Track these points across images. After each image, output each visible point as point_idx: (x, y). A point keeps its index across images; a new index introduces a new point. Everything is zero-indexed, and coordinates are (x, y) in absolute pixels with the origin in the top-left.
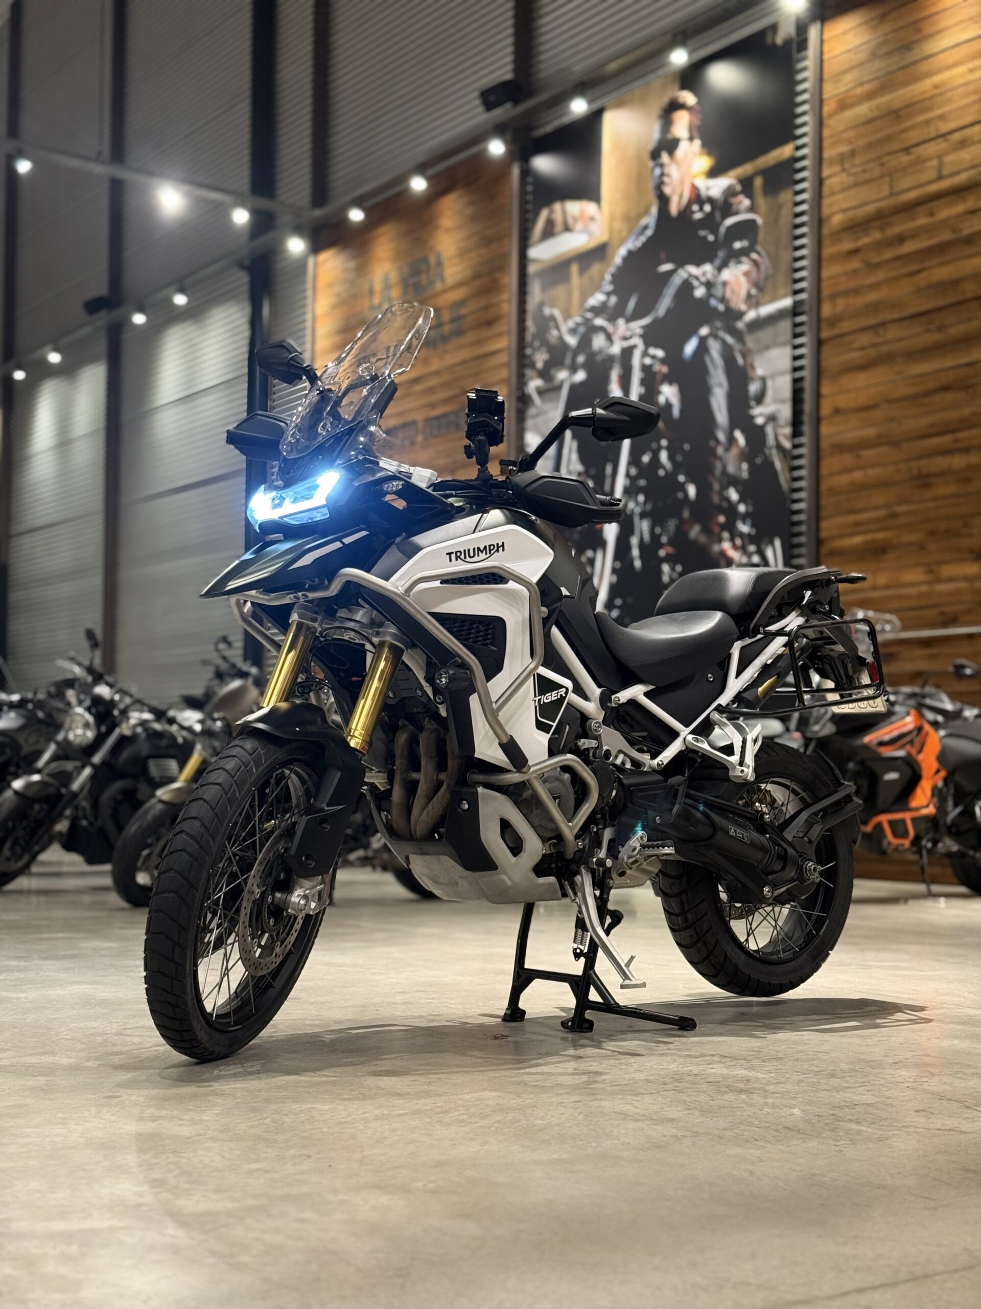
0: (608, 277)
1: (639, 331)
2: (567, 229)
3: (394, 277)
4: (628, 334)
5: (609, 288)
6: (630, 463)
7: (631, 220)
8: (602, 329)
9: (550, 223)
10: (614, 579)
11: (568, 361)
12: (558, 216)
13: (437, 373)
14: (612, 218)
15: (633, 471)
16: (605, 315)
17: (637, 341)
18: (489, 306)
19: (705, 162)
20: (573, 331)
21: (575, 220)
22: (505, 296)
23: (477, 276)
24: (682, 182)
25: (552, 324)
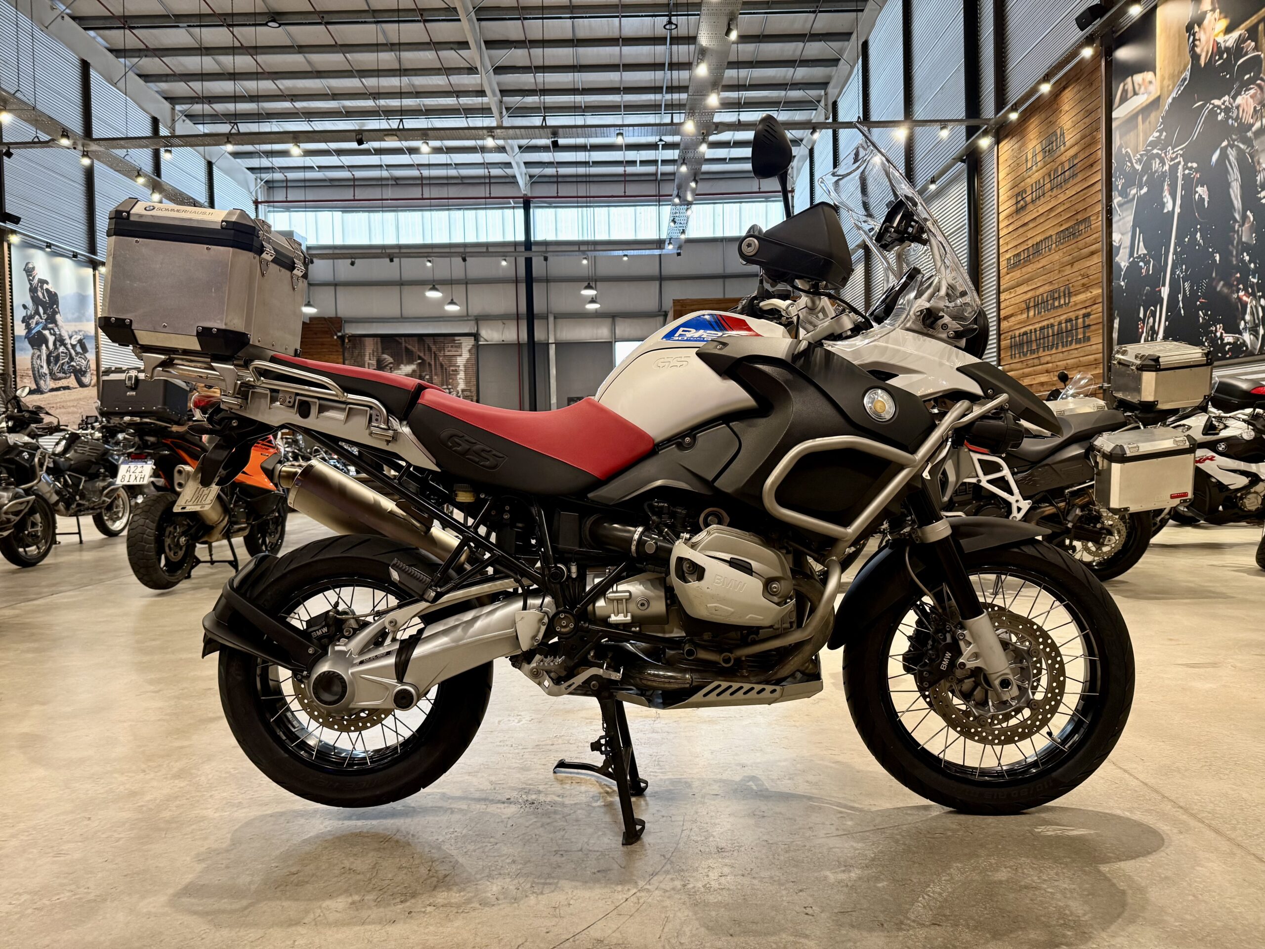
0: (1160, 120)
1: (1180, 153)
2: (1135, 94)
4: (1174, 155)
5: (1160, 127)
8: (1158, 156)
9: (1125, 91)
10: (1168, 323)
11: (1137, 181)
12: (1129, 87)
14: (1163, 79)
15: (1179, 249)
16: (1158, 147)
17: (1180, 159)
18: (1090, 155)
19: (1223, 23)
20: (1139, 161)
21: (1139, 85)
22: (1099, 146)
23: (1082, 138)
24: (1208, 42)
25: (1127, 159)
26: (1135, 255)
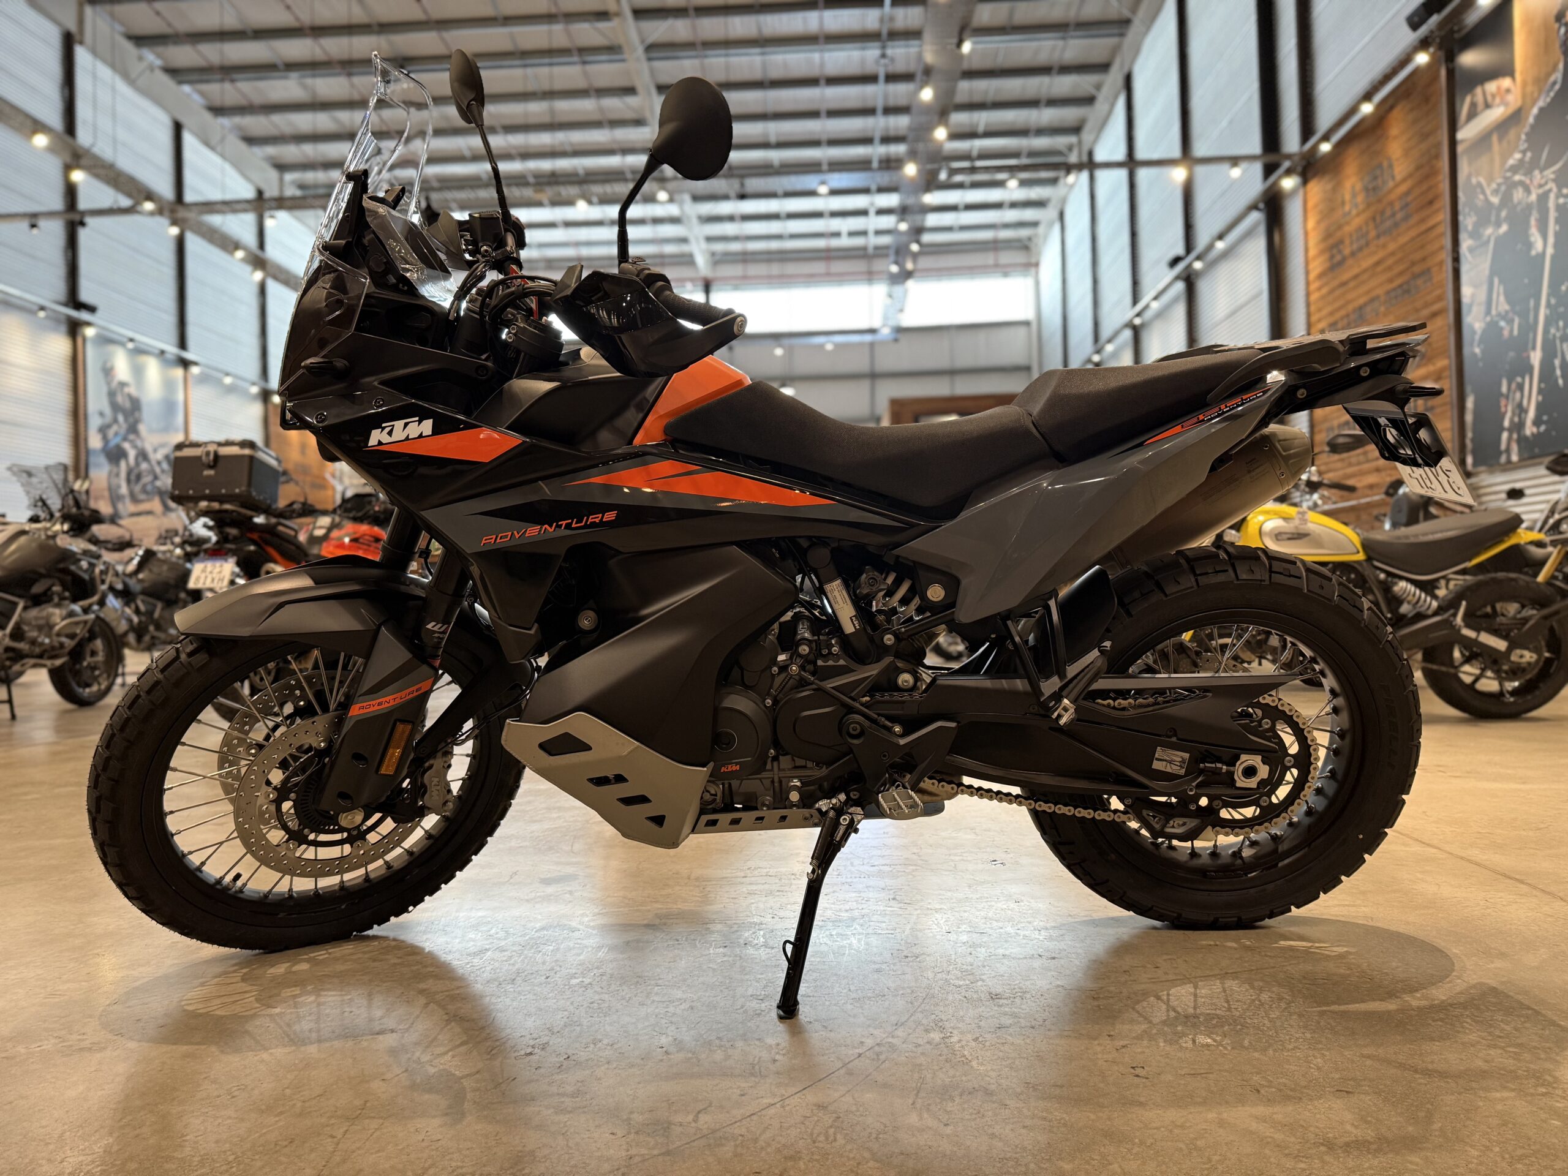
0: (1523, 137)
1: (1552, 176)
2: (1488, 106)
3: (1359, 186)
4: (1543, 181)
5: (1523, 146)
6: (1549, 295)
7: (1540, 81)
8: (1521, 183)
9: (1473, 105)
10: (1540, 398)
11: (1493, 218)
12: (1479, 98)
13: (1393, 254)
14: (1524, 84)
15: (1553, 301)
16: (1521, 172)
17: (1551, 185)
18: (1430, 188)
20: (1496, 192)
21: (1493, 96)
22: (1441, 177)
23: (1418, 168)
25: (1479, 190)
26: (1494, 312)
